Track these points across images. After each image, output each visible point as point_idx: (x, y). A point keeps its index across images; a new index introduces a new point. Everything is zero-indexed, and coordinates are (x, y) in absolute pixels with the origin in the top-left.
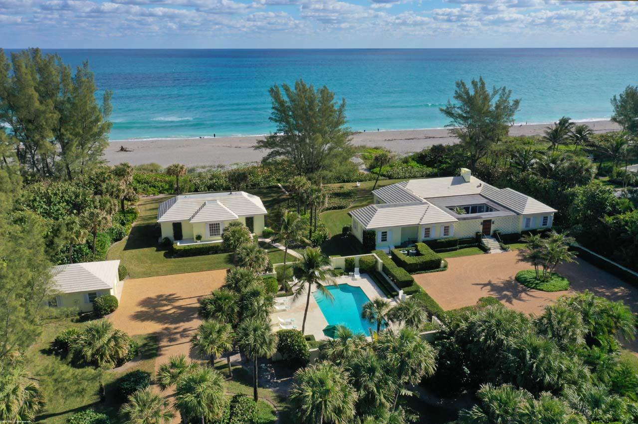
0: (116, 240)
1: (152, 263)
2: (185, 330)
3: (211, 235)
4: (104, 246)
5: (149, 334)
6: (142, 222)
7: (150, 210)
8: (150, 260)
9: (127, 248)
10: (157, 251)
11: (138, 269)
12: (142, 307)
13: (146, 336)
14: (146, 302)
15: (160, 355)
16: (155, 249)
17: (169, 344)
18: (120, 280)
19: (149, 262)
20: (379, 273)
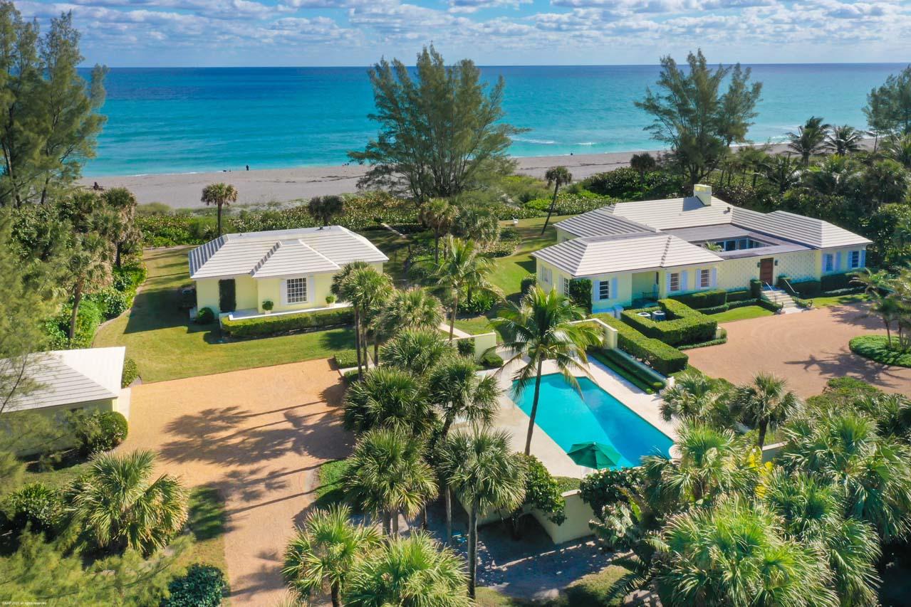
0: (109, 316)
1: (182, 354)
2: (273, 475)
3: (289, 301)
4: (89, 326)
5: (201, 487)
6: (154, 287)
7: (166, 267)
8: (179, 348)
9: (130, 329)
10: (189, 332)
11: (156, 366)
12: (175, 435)
13: (195, 492)
14: (182, 425)
15: (231, 529)
16: (186, 328)
17: (245, 505)
18: (123, 387)
19: (178, 352)
20: (611, 351)
